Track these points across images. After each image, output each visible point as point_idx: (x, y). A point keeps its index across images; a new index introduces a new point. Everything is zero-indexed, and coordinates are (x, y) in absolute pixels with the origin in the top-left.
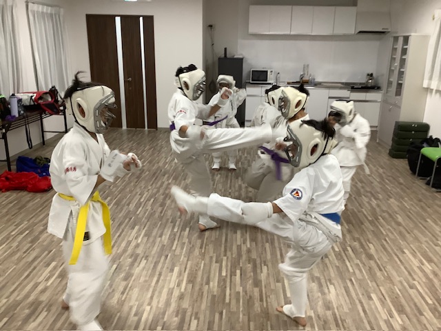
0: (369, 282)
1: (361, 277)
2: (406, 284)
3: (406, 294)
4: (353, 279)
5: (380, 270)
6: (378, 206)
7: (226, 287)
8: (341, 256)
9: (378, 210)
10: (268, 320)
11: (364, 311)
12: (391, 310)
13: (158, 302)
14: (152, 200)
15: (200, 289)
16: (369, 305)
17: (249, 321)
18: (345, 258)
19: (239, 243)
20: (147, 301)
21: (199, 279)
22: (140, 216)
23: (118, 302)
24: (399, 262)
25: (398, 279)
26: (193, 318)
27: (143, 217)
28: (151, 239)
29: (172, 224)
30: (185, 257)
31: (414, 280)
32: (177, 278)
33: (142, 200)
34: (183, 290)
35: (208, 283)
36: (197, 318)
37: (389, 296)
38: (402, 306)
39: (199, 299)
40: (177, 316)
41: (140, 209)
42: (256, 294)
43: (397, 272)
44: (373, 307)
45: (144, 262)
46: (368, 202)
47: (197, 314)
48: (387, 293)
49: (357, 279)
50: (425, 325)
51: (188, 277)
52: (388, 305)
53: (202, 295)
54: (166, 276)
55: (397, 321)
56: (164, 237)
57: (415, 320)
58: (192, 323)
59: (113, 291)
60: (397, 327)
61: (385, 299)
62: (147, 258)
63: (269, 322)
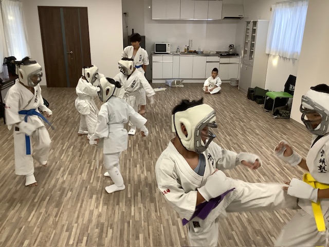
6: (231, 140)
7: (131, 205)
9: (230, 143)
10: (161, 223)
13: (83, 220)
14: (72, 147)
17: (148, 225)
19: (138, 173)
20: (75, 220)
23: (53, 223)
26: (109, 228)
27: (66, 160)
28: (74, 177)
29: (89, 165)
34: (100, 210)
36: (112, 228)
39: (112, 215)
40: (97, 228)
41: (64, 154)
42: (152, 208)
45: (70, 193)
46: (224, 139)
47: (111, 225)
51: (103, 201)
54: (87, 202)
56: (83, 174)
58: (108, 233)
59: (49, 215)
62: (71, 190)
63: (162, 225)
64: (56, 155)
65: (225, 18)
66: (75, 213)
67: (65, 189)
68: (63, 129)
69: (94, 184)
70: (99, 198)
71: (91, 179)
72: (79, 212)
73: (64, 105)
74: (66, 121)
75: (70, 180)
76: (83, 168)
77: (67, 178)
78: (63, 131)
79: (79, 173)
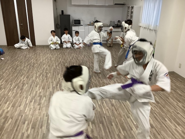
0: (112, 117)
1: (109, 115)
2: (126, 116)
3: (126, 121)
4: (105, 116)
5: (116, 111)
8: (101, 106)
11: (109, 132)
12: (120, 129)
15: (37, 131)
16: (111, 128)
18: (103, 107)
21: (37, 126)
22: (10, 96)
24: (124, 106)
25: (123, 114)
27: (11, 96)
28: (15, 108)
29: (26, 99)
30: (31, 115)
31: (129, 114)
32: (26, 127)
33: (11, 88)
35: (41, 127)
37: (120, 123)
38: (124, 127)
41: (10, 92)
43: (123, 111)
44: (113, 129)
48: (119, 121)
49: (107, 116)
50: (133, 135)
52: (119, 127)
53: (38, 134)
55: (122, 134)
57: (129, 133)
60: (122, 137)
61: (118, 124)
64: (6, 93)
65: (115, 4)
66: (12, 135)
67: (7, 117)
68: (13, 74)
69: (27, 113)
70: (29, 124)
71: (25, 110)
72: (15, 135)
73: (16, 58)
74: (16, 69)
75: (12, 111)
76: (21, 102)
77: (10, 109)
78: (12, 76)
79: (19, 106)
